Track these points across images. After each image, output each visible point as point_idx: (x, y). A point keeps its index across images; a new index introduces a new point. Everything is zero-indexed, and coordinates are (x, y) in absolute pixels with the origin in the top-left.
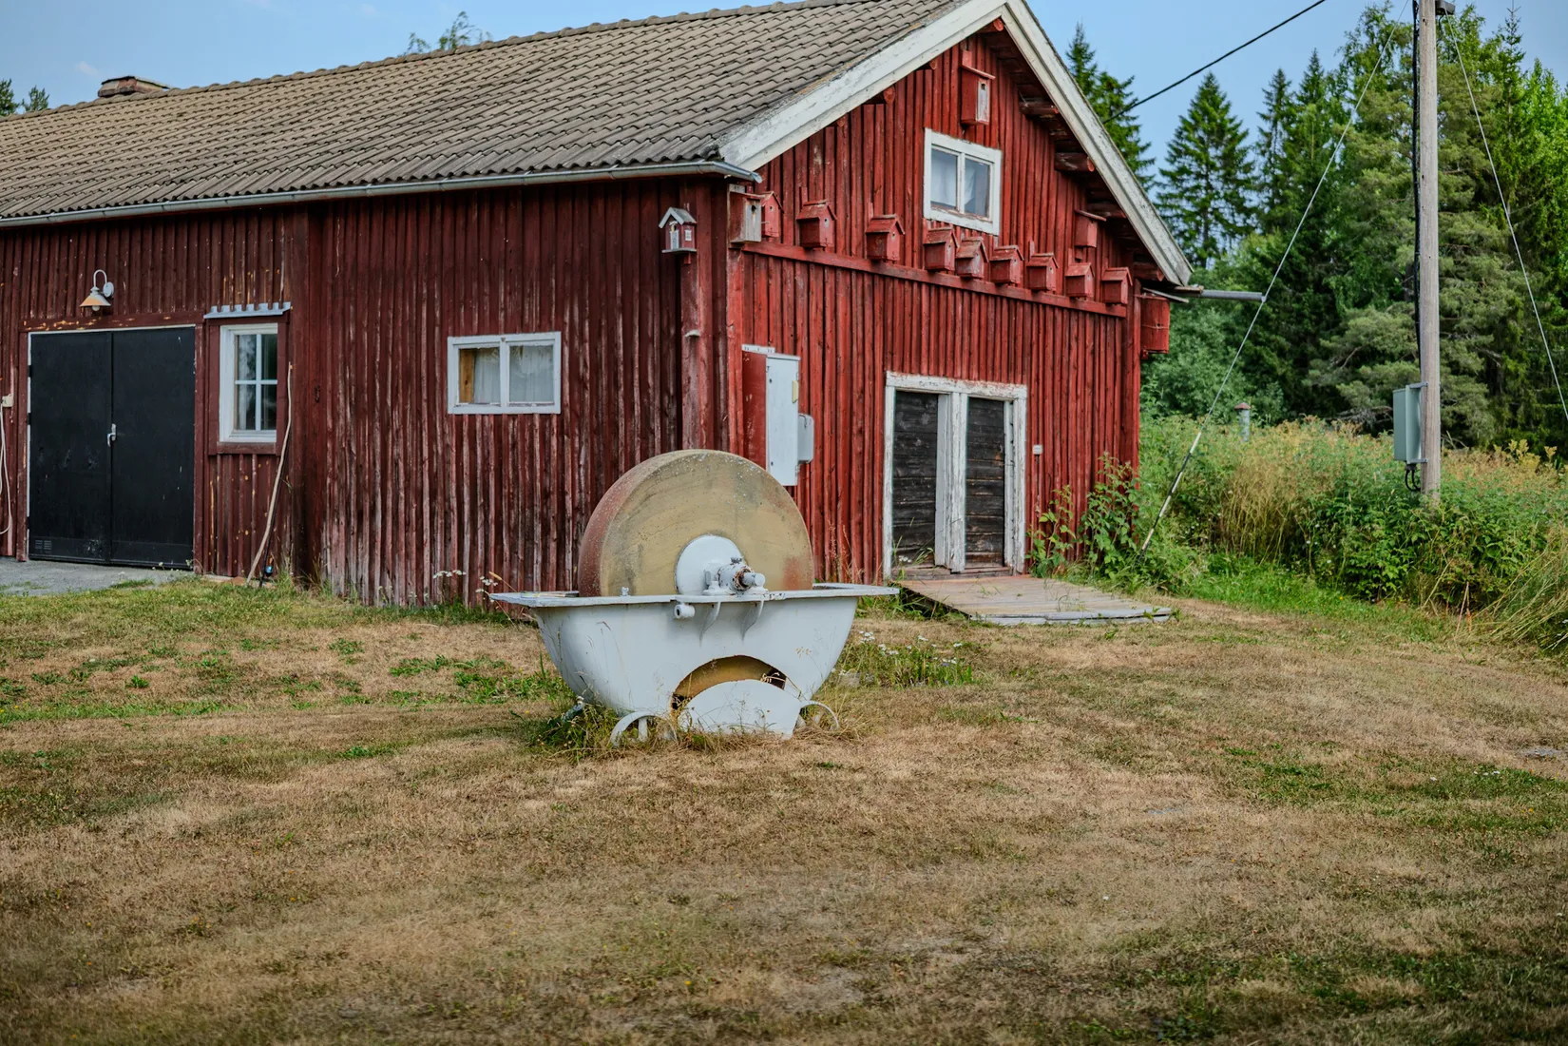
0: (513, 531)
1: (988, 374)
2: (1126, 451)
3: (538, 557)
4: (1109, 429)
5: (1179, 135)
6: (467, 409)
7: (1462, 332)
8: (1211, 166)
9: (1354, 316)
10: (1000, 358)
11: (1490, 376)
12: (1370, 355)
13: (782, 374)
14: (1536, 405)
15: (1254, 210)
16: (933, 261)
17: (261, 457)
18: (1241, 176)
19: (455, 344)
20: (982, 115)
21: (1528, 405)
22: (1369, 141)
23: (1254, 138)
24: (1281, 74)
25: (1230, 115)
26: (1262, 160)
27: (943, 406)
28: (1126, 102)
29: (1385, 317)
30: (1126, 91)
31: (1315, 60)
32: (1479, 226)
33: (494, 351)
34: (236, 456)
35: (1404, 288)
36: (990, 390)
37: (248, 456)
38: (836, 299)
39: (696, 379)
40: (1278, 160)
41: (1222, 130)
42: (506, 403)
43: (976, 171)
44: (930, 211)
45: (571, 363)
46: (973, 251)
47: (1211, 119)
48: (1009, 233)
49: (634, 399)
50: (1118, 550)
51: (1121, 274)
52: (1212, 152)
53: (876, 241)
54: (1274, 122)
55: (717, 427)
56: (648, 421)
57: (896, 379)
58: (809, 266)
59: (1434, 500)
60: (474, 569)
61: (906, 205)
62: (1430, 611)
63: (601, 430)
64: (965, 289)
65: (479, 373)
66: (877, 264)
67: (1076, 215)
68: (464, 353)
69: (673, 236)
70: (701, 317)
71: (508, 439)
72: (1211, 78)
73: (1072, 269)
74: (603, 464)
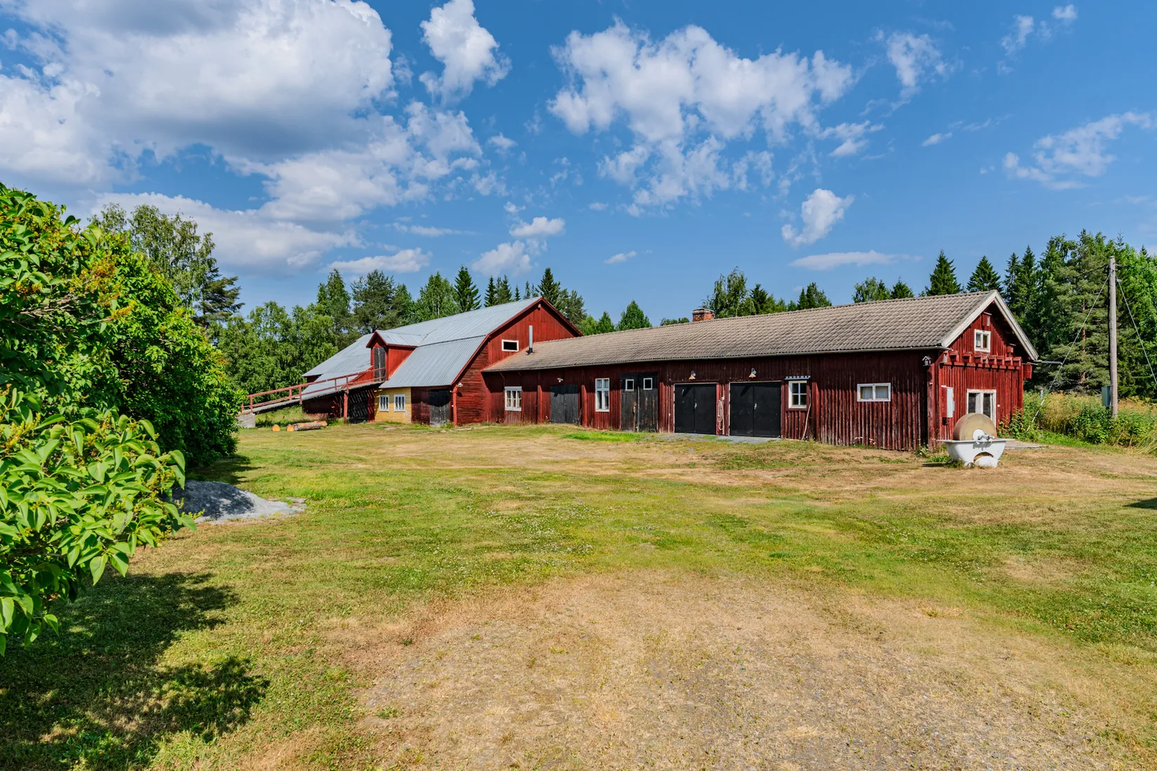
0: (877, 428)
1: (988, 387)
2: (1020, 405)
3: (884, 434)
4: (1015, 399)
6: (863, 400)
7: (1100, 352)
10: (990, 385)
13: (950, 392)
14: (1131, 377)
16: (977, 362)
17: (802, 412)
19: (859, 386)
20: (988, 324)
21: (1128, 377)
22: (1060, 285)
23: (1003, 279)
24: (1014, 255)
25: (993, 270)
26: (1006, 287)
27: (977, 397)
29: (1067, 348)
31: (1029, 249)
33: (871, 387)
34: (794, 412)
35: (1076, 336)
36: (988, 391)
37: (798, 412)
38: (957, 373)
39: (931, 394)
40: (1014, 287)
41: (989, 276)
42: (874, 400)
43: (985, 337)
44: (976, 349)
45: (894, 390)
46: (986, 357)
47: (985, 273)
48: (993, 352)
49: (913, 398)
50: (1020, 431)
51: (1019, 359)
52: (985, 285)
53: (966, 358)
54: (1012, 273)
55: (936, 404)
56: (916, 403)
57: (969, 391)
58: (952, 366)
59: (1116, 417)
60: (865, 437)
61: (971, 348)
62: (1116, 446)
63: (902, 405)
64: (984, 367)
65: (866, 392)
66: (966, 364)
67: (1007, 345)
68: (862, 388)
69: (926, 362)
70: (933, 380)
71: (875, 408)
72: (984, 257)
73: (1007, 359)
74: (903, 413)
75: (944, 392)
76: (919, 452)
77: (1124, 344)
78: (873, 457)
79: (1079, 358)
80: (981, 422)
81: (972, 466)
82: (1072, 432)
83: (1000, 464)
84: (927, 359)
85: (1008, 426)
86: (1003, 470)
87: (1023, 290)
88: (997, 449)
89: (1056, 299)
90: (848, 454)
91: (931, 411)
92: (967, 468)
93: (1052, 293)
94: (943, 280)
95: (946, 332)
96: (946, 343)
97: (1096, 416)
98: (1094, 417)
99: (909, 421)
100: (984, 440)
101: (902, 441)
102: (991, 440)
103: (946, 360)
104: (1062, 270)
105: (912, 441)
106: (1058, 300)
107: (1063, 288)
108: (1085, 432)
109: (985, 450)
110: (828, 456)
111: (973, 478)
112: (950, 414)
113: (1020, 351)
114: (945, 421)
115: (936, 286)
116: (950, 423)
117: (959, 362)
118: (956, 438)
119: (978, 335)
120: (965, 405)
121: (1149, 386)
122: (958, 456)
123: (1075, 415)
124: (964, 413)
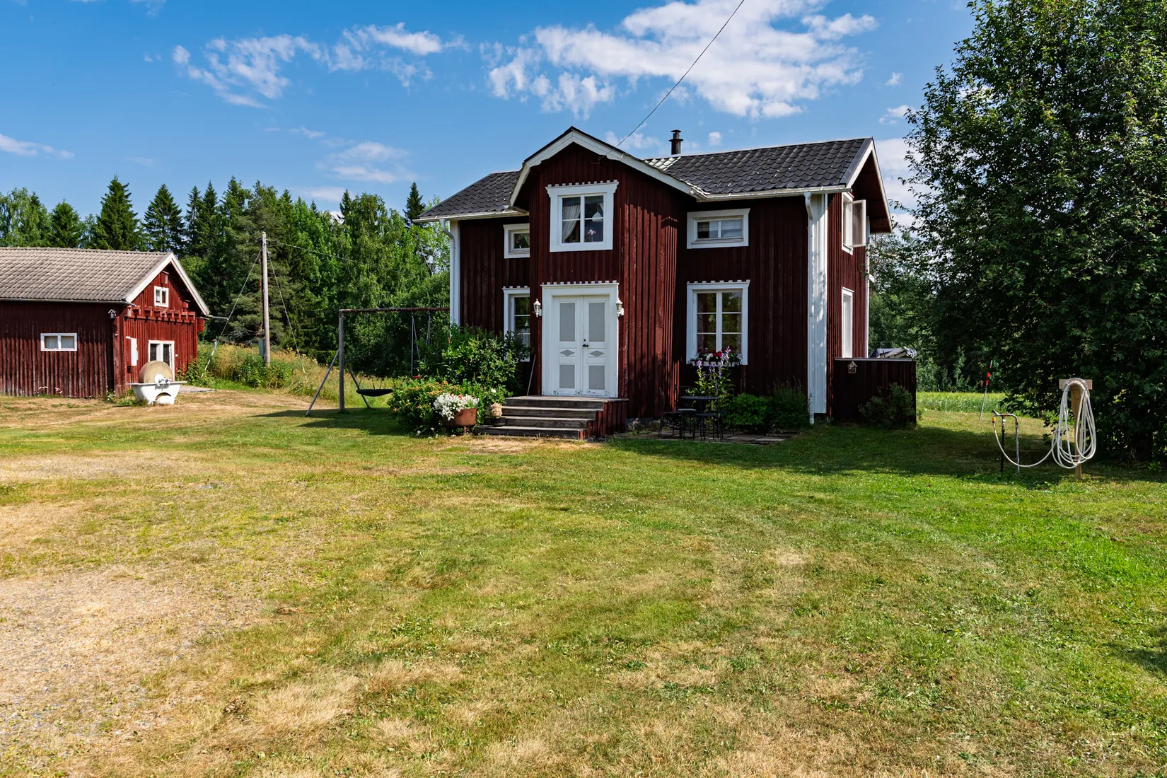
0: (63, 377)
1: (167, 339)
2: (195, 354)
3: (70, 383)
4: (191, 349)
5: (150, 208)
6: (47, 350)
7: (275, 304)
8: (165, 224)
9: (234, 297)
10: (169, 337)
11: (284, 320)
12: (240, 311)
14: (300, 330)
15: (185, 243)
16: (157, 316)
18: (179, 228)
19: (43, 336)
20: (166, 282)
22: (238, 234)
23: (184, 214)
24: (195, 188)
25: (174, 202)
26: (188, 223)
28: (126, 194)
29: (245, 298)
30: (125, 189)
31: (210, 185)
32: (279, 267)
33: (57, 337)
35: (254, 287)
36: (167, 343)
38: (140, 325)
39: (117, 344)
40: (196, 224)
41: (170, 209)
42: (60, 349)
43: (164, 293)
44: (156, 304)
45: (80, 341)
46: (164, 312)
47: (165, 204)
48: (171, 307)
49: (99, 348)
50: (196, 378)
51: (193, 313)
52: (165, 217)
53: (147, 312)
54: (193, 209)
55: (122, 354)
56: (103, 352)
57: (151, 342)
58: (135, 319)
59: (269, 365)
60: (50, 386)
61: (152, 303)
62: (269, 389)
63: (89, 354)
64: (163, 321)
65: (51, 342)
66: (147, 317)
67: (183, 301)
68: (46, 337)
69: (112, 315)
70: (118, 331)
71: (61, 357)
72: (164, 186)
73: (183, 314)
74: (90, 362)
75: (129, 342)
76: (106, 398)
77: (294, 298)
78: (61, 405)
79: (256, 309)
80: (160, 368)
81: (155, 404)
82: (238, 378)
83: (176, 402)
84: (112, 312)
85: (186, 372)
86: (178, 406)
87: (206, 230)
88: (174, 390)
89: (234, 247)
90: (34, 403)
91: (117, 360)
92: (151, 405)
93: (231, 242)
94: (118, 211)
95: (130, 288)
96: (130, 299)
97: (255, 365)
98: (254, 365)
99: (96, 369)
100: (163, 383)
101: (89, 389)
102: (169, 382)
103: (130, 313)
104: (240, 218)
105: (99, 389)
106: (236, 249)
107: (240, 237)
108: (246, 379)
109: (165, 391)
110: (12, 406)
111: (156, 412)
112: (134, 363)
113: (194, 306)
114: (130, 368)
115: (109, 216)
116: (135, 371)
117: (141, 316)
118: (141, 381)
119: (158, 292)
120: (147, 354)
121: (314, 338)
122: (143, 396)
123: (240, 364)
124: (147, 361)
